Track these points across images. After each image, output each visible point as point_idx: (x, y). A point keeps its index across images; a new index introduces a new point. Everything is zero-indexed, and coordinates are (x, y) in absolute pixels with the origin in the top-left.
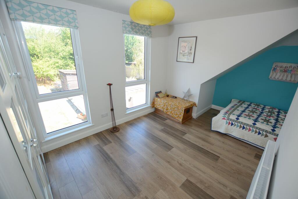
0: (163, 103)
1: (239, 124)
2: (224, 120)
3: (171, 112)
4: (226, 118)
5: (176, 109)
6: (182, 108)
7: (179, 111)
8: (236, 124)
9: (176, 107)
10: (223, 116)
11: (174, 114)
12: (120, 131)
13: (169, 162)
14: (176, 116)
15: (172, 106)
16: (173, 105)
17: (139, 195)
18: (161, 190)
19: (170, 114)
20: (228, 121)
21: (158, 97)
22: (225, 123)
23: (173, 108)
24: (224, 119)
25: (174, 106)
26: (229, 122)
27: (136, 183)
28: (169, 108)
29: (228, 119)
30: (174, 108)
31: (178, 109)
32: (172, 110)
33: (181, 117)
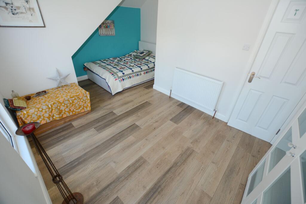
0: (47, 110)
1: (127, 77)
2: (117, 81)
3: (70, 110)
4: (117, 78)
5: (76, 101)
6: (85, 94)
7: (82, 100)
8: (125, 77)
9: (75, 99)
10: (114, 78)
11: (76, 109)
12: (80, 192)
13: (155, 128)
14: (79, 110)
15: (66, 102)
16: (68, 100)
17: (192, 148)
18: (183, 134)
19: (68, 115)
20: (120, 79)
21: (21, 109)
22: (119, 82)
23: (70, 103)
24: (116, 79)
25: (70, 99)
26: (123, 79)
27: (182, 151)
28: (62, 108)
29: (119, 78)
30: (73, 102)
31: (79, 99)
32: (69, 107)
33: (88, 105)
